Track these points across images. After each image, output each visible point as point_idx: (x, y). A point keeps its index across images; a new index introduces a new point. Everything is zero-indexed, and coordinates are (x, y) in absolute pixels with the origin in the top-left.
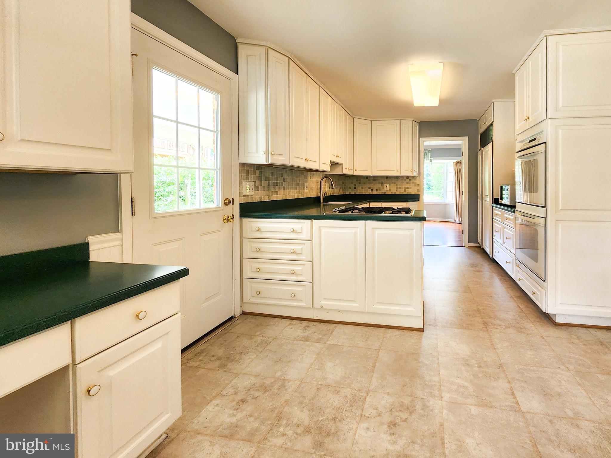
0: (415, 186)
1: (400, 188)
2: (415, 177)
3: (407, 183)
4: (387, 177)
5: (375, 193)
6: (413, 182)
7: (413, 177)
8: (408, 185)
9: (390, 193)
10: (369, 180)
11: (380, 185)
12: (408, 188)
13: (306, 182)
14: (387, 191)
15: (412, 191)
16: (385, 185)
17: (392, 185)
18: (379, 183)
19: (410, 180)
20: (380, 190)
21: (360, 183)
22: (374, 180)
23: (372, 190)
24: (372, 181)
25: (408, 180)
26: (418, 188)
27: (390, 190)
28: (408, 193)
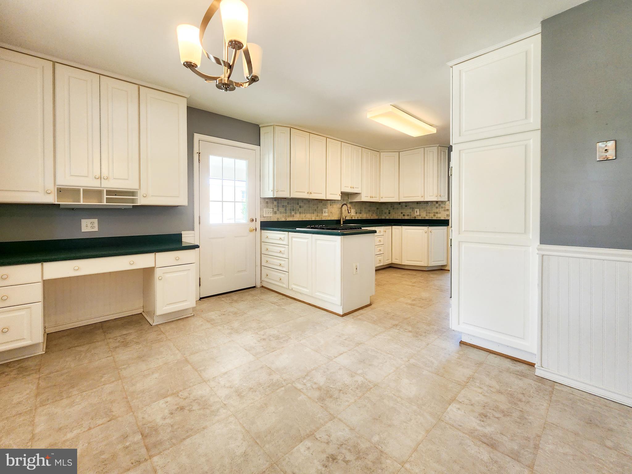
0: (445, 210)
1: (429, 213)
2: (445, 202)
3: (437, 208)
4: (418, 203)
5: (406, 218)
6: (442, 207)
7: (442, 202)
8: (437, 210)
9: (420, 218)
10: (402, 206)
11: (411, 210)
12: (437, 213)
13: (325, 208)
14: (417, 215)
15: (442, 216)
16: (416, 210)
17: (422, 210)
18: (410, 208)
19: (440, 205)
20: (411, 215)
21: (393, 209)
22: (406, 206)
23: (404, 215)
24: (404, 207)
25: (437, 205)
26: (447, 213)
27: (420, 215)
28: (437, 218)
